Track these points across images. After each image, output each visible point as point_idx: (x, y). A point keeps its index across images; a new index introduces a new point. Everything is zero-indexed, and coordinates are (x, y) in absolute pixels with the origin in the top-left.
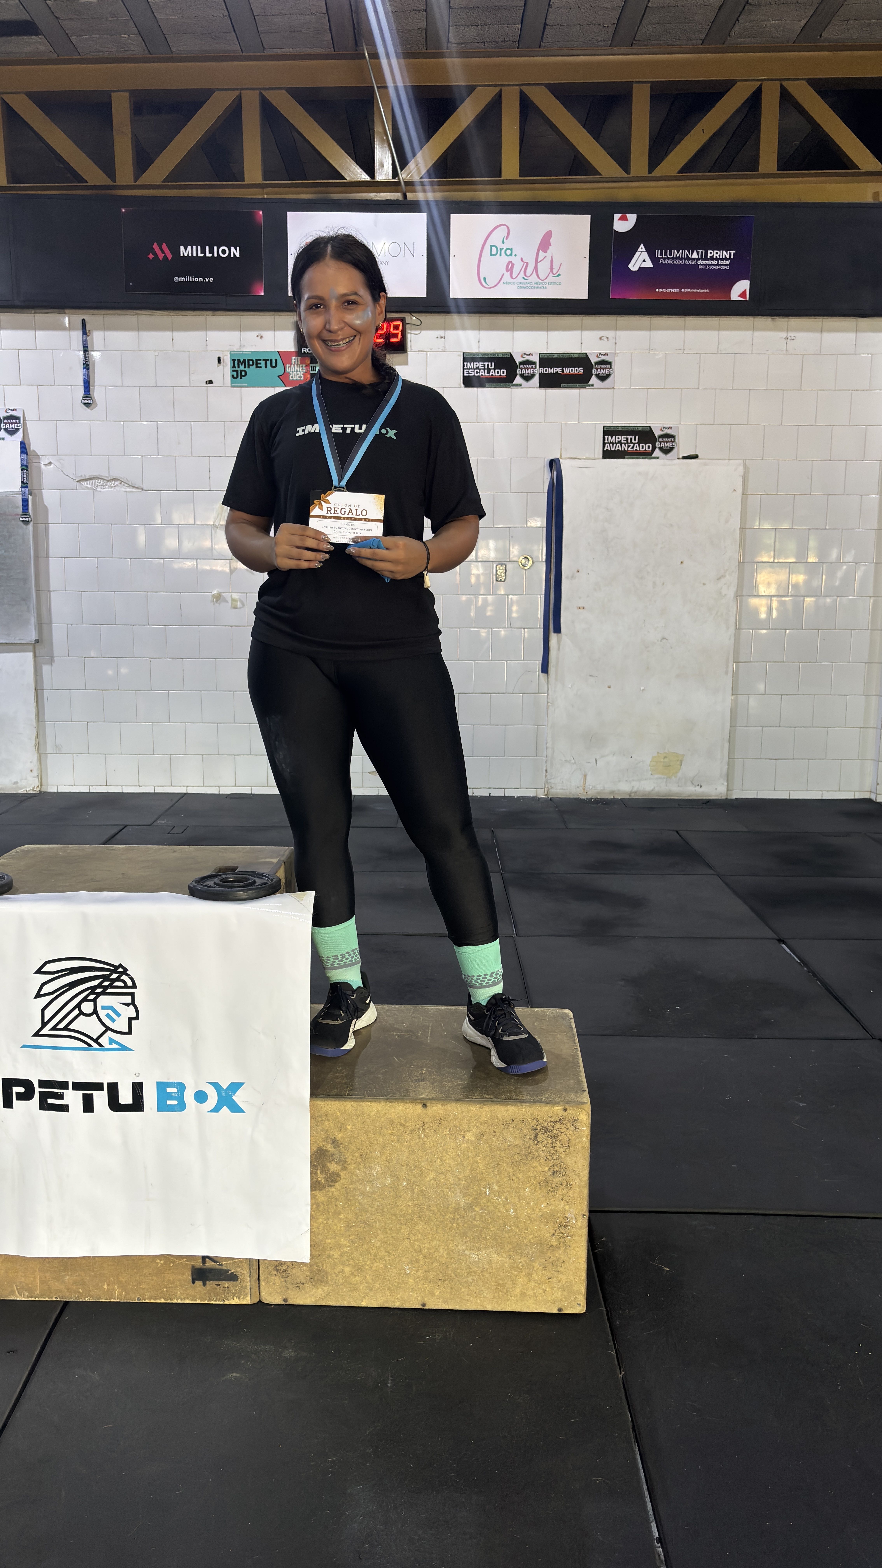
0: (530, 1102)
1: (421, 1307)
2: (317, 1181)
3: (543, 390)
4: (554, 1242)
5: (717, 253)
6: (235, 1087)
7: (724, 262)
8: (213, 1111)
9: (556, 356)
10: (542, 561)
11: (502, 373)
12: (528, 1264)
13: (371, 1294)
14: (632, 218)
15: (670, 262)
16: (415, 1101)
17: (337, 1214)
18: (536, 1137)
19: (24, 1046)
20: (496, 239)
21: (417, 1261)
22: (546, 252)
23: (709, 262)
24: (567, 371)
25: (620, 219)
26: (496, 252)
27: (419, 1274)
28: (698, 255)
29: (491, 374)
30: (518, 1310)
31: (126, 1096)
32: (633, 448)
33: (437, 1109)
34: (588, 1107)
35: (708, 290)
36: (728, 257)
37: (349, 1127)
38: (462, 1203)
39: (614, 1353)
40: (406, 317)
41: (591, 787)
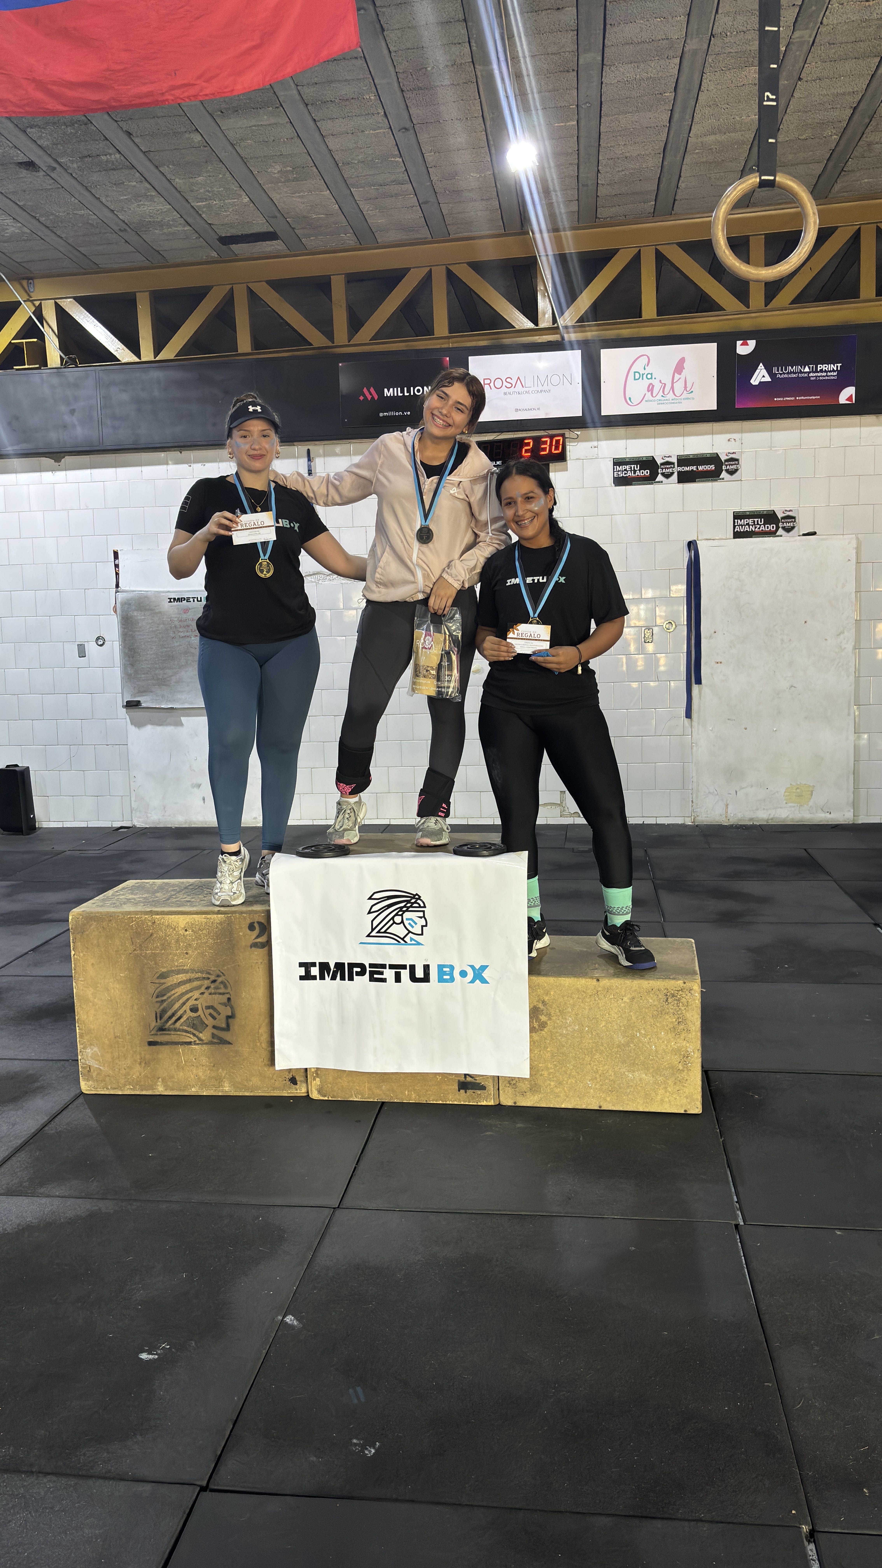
0: (663, 978)
1: (599, 1108)
2: (533, 1027)
3: (681, 485)
4: (681, 1068)
5: (826, 367)
6: (484, 968)
7: (832, 374)
8: (471, 982)
9: (691, 457)
10: (684, 625)
11: (646, 473)
12: (664, 1081)
13: (568, 1099)
14: (752, 344)
15: (786, 376)
16: (592, 978)
17: (546, 1048)
18: (667, 1000)
19: (361, 943)
20: (638, 367)
21: (596, 1078)
22: (680, 374)
23: (819, 374)
24: (700, 468)
25: (742, 345)
26: (640, 376)
27: (597, 1086)
28: (810, 369)
29: (637, 474)
30: (659, 1111)
31: (420, 974)
32: (759, 528)
33: (605, 982)
34: (699, 981)
35: (819, 397)
36: (835, 369)
37: (552, 993)
38: (622, 1042)
39: (718, 1131)
40: (566, 433)
41: (732, 815)
